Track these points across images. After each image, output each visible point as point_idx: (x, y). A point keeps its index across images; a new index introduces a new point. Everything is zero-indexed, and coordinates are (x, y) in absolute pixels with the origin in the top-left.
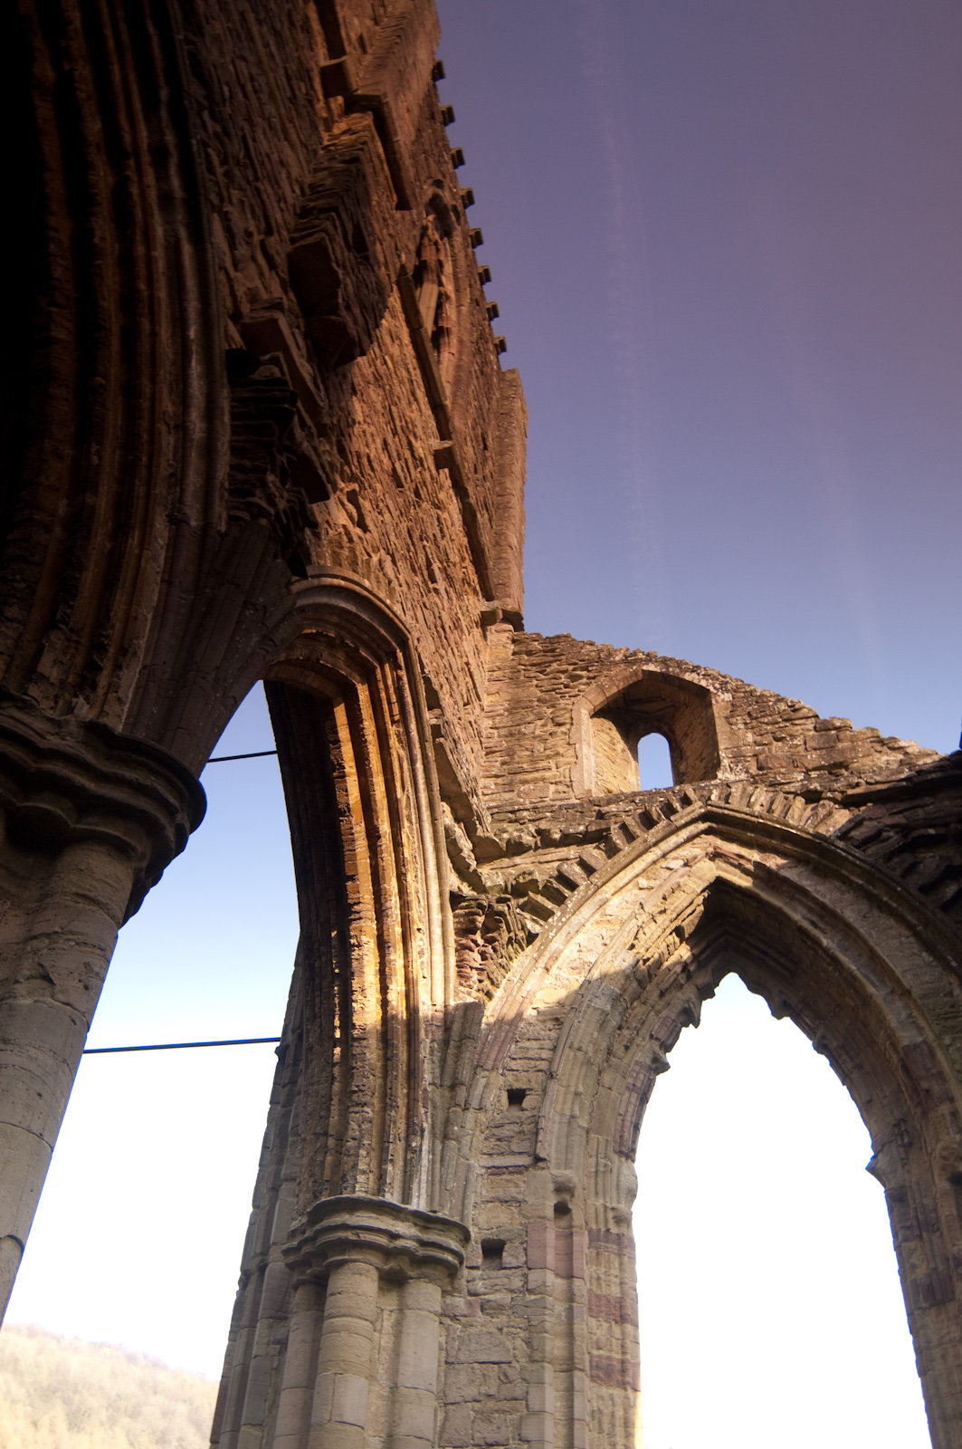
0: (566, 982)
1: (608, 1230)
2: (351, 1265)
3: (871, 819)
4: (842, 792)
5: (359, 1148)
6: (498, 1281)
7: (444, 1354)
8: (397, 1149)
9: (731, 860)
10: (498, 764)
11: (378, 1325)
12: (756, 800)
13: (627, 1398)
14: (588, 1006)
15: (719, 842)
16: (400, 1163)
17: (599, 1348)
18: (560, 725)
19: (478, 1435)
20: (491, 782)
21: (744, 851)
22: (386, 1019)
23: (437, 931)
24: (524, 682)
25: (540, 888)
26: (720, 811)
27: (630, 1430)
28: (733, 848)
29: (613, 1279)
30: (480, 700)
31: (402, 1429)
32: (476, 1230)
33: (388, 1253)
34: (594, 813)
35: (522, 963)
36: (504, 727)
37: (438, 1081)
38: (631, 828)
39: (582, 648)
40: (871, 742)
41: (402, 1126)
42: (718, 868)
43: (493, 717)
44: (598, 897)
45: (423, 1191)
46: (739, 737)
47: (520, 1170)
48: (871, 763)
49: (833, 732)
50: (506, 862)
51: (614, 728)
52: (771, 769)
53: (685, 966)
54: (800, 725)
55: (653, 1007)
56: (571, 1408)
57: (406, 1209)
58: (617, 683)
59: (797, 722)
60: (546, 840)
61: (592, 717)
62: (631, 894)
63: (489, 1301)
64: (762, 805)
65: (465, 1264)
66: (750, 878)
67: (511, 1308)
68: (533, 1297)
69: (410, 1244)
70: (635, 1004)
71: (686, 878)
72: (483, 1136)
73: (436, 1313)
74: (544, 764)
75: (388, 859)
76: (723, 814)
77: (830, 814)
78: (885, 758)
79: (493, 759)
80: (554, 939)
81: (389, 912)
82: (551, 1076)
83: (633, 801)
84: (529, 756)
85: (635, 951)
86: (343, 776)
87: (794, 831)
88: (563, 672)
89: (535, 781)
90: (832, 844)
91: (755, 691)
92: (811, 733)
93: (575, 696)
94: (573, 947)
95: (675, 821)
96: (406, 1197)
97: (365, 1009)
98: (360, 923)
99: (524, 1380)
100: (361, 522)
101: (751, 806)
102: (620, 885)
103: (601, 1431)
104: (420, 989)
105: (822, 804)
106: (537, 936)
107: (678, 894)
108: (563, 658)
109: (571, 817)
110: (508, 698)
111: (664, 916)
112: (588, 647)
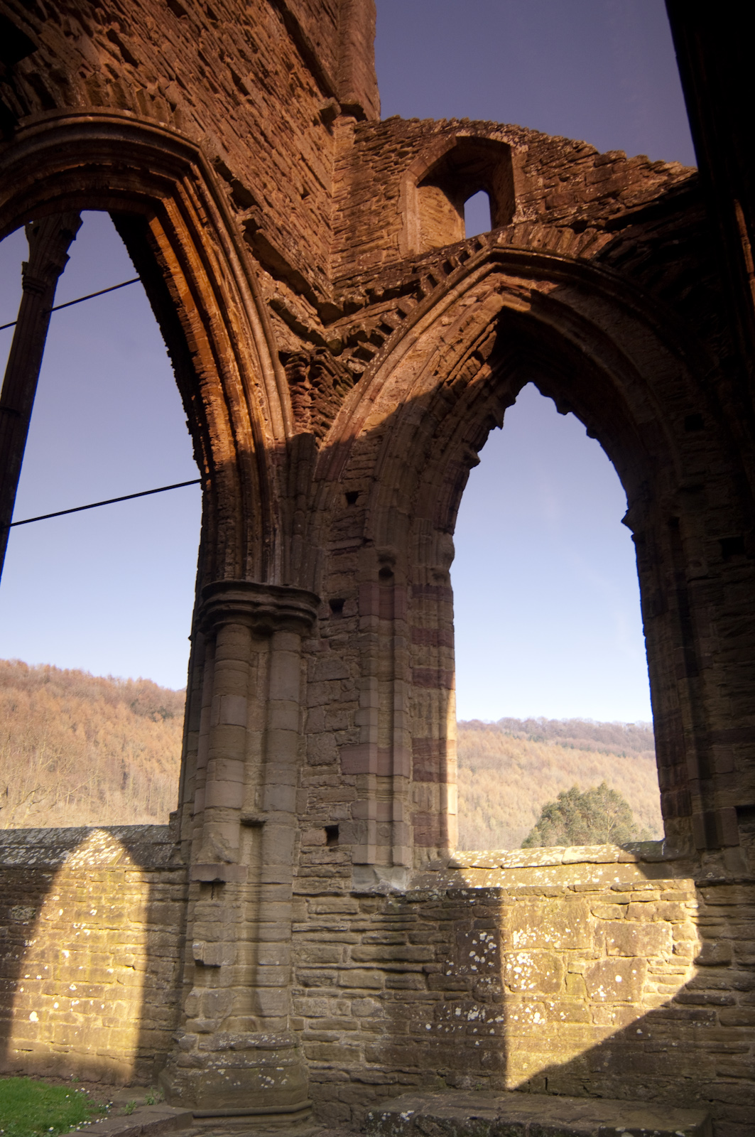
0: (386, 407)
1: (428, 585)
2: (228, 626)
3: (629, 239)
4: (606, 219)
5: (225, 548)
6: (340, 627)
7: (306, 677)
8: (257, 546)
9: (514, 291)
10: (343, 240)
11: (255, 663)
12: (534, 237)
13: (441, 694)
14: (403, 424)
15: (504, 278)
16: (258, 555)
17: (420, 664)
18: (390, 198)
19: (328, 725)
20: (338, 257)
21: (524, 282)
22: (240, 454)
23: (272, 383)
24: (362, 166)
25: (369, 337)
26: (503, 251)
27: (443, 714)
28: (516, 281)
29: (433, 617)
30: (325, 189)
31: (274, 725)
32: (326, 594)
33: (255, 616)
34: (411, 269)
35: (352, 397)
36: (348, 208)
37: (285, 494)
38: (435, 277)
39: (408, 127)
40: (641, 169)
41: (258, 530)
42: (505, 299)
43: (338, 202)
44: (409, 337)
45: (278, 572)
46: (532, 183)
47: (353, 549)
48: (639, 188)
49: (609, 165)
50: (345, 319)
51: (441, 193)
52: (556, 207)
53: (486, 382)
54: (582, 163)
55: (463, 417)
56: (392, 703)
57: (262, 586)
58: (435, 153)
59: (580, 162)
60: (374, 299)
61: (417, 186)
62: (435, 332)
63: (334, 640)
64: (539, 241)
65: (317, 618)
66: (528, 304)
67: (349, 643)
68: (363, 635)
69: (268, 608)
70: (448, 417)
71: (479, 311)
72: (329, 529)
73: (295, 652)
74: (378, 234)
75: (221, 334)
76: (505, 253)
77: (595, 239)
78: (652, 181)
79: (339, 237)
80: (377, 376)
81: (230, 375)
82: (375, 479)
83: (440, 254)
84: (366, 230)
85: (438, 376)
86: (170, 276)
87: (561, 259)
88: (393, 151)
89: (371, 250)
90: (591, 265)
91: (547, 139)
92: (591, 169)
93: (403, 170)
94: (391, 380)
95: (468, 265)
96: (264, 578)
97: (222, 450)
98: (209, 387)
99: (357, 688)
100: (128, 57)
101: (529, 242)
102: (426, 325)
103: (420, 716)
104: (263, 428)
105: (588, 232)
106: (361, 374)
107: (472, 325)
108: (393, 138)
109: (392, 276)
110: (350, 182)
111: (461, 345)
112: (413, 124)
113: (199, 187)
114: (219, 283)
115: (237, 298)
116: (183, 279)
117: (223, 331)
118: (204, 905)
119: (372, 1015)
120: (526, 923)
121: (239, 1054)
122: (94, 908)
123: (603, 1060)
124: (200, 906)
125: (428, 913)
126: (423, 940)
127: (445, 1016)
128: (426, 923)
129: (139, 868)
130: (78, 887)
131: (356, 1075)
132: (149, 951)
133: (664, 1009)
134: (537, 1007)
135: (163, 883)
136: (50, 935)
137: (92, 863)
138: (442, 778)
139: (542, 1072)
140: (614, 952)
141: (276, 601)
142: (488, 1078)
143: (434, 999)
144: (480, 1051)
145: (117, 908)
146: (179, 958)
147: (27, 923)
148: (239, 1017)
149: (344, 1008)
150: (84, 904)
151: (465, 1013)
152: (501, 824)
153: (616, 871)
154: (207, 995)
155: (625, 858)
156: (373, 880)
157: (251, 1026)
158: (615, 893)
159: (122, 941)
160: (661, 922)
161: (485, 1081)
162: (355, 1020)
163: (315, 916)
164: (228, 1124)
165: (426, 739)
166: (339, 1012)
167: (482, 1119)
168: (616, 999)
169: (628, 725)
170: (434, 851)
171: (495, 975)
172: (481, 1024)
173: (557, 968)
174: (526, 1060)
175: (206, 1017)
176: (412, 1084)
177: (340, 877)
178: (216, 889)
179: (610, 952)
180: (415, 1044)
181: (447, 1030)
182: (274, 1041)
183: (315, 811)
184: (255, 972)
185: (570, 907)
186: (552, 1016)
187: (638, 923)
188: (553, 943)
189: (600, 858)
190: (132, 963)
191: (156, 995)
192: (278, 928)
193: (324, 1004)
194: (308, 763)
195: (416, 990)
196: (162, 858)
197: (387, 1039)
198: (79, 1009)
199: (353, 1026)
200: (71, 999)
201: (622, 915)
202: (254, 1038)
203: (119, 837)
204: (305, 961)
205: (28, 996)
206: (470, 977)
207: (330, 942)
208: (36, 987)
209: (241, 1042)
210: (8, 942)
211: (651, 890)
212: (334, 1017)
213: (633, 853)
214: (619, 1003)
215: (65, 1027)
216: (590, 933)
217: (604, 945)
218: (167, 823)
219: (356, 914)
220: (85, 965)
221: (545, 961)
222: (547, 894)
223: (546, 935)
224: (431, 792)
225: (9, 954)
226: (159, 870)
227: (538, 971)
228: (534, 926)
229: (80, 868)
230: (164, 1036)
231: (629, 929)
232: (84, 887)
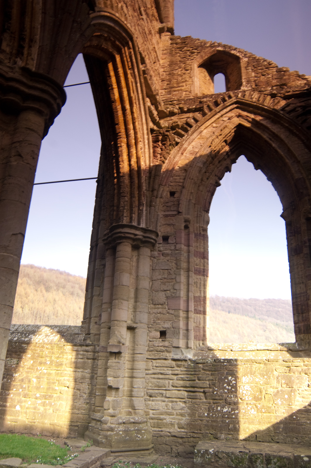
0: (188, 158)
1: (200, 233)
2: (123, 243)
3: (293, 104)
4: (284, 94)
5: (124, 209)
6: (167, 247)
7: (151, 267)
8: (136, 210)
9: (244, 118)
10: (166, 85)
11: (132, 260)
12: (254, 97)
13: (205, 279)
14: (196, 166)
15: (240, 111)
16: (137, 214)
17: (197, 266)
18: (187, 70)
19: (162, 288)
20: (163, 91)
21: (249, 115)
22: (131, 170)
23: (146, 141)
24: (174, 55)
25: (180, 127)
27: (205, 287)
28: (245, 113)
29: (202, 247)
30: (159, 62)
31: (140, 287)
32: (160, 233)
33: (134, 240)
34: (199, 101)
35: (174, 152)
36: (168, 71)
37: (148, 189)
38: (211, 107)
39: (195, 41)
40: (296, 76)
41: (137, 203)
42: (240, 120)
43: (164, 68)
44: (199, 130)
45: (144, 222)
46: (249, 74)
47: (173, 216)
48: (295, 84)
49: (283, 73)
50: (169, 118)
51: (206, 71)
52: (260, 86)
53: (227, 153)
55: (216, 166)
56: (188, 281)
57: (139, 227)
58: (207, 54)
59: (270, 69)
60: (182, 111)
61: (199, 67)
62: (210, 129)
63: (164, 253)
64: (256, 98)
65: (157, 243)
66: (250, 124)
67: (171, 255)
68: (178, 252)
69: (141, 237)
70: (211, 165)
71: (229, 123)
72: (162, 206)
73: (149, 256)
74: (181, 84)
75: (129, 117)
76: (242, 101)
77: (279, 102)
78: (300, 82)
79: (164, 83)
80: (185, 144)
81: (130, 135)
82: (183, 187)
83: (212, 97)
84: (176, 82)
85: (211, 148)
86: (113, 89)
87: (266, 108)
88: (189, 51)
90: (279, 112)
91: (256, 57)
92: (275, 73)
93: (193, 60)
94: (191, 146)
95: (226, 104)
96: (139, 223)
97: (124, 167)
98: (121, 139)
99: (175, 274)
101: (252, 98)
102: (207, 126)
103: (197, 287)
104: (141, 160)
105: (276, 98)
106: (179, 143)
107: (226, 129)
108: (188, 45)
109: (190, 103)
110: (169, 60)
111: (221, 136)
112: (197, 41)
115: (137, 103)
116: (118, 91)
118: (112, 361)
119: (181, 409)
120: (248, 373)
121: (127, 425)
122: (49, 361)
123: (280, 428)
124: (110, 362)
125: (206, 368)
126: (204, 379)
127: (213, 410)
128: (205, 372)
129: (71, 344)
130: (40, 351)
131: (174, 434)
132: (76, 380)
133: (304, 408)
134: (253, 407)
135: (83, 351)
136: (26, 372)
137: (46, 341)
138: (204, 313)
139: (254, 433)
140: (284, 386)
141: (143, 234)
142: (232, 435)
143: (208, 403)
144: (228, 424)
145: (60, 362)
146: (91, 383)
147: (15, 366)
148: (124, 410)
149: (168, 406)
150: (43, 359)
151: (222, 409)
153: (279, 354)
154: (114, 401)
155: (283, 349)
156: (181, 354)
157: (129, 413)
158: (285, 363)
159: (62, 375)
160: (303, 374)
161: (230, 436)
162: (173, 411)
163: (155, 368)
164: (125, 455)
165: (199, 297)
166: (166, 408)
168: (285, 404)
170: (201, 342)
171: (235, 394)
172: (229, 414)
173: (261, 392)
174: (248, 428)
175: (113, 410)
176: (199, 438)
177: (167, 352)
178: (117, 355)
179: (283, 386)
180: (200, 421)
181: (214, 416)
182: (140, 420)
183: (155, 324)
184: (131, 391)
185: (267, 367)
186: (259, 410)
187: (294, 375)
188: (259, 382)
189: (272, 348)
190: (67, 385)
191: (80, 399)
192: (142, 372)
193: (159, 404)
194: (152, 304)
195: (200, 399)
196: (80, 340)
197: (187, 419)
198: (41, 405)
199: (172, 414)
200: (37, 400)
201: (288, 372)
202: (132, 418)
203: (56, 330)
204: (151, 386)
205: (15, 398)
206: (224, 395)
207: (162, 379)
208: (19, 394)
209: (128, 420)
210: (5, 374)
211: (299, 362)
212: (164, 410)
213: (285, 347)
214: (286, 406)
215: (34, 412)
216: (275, 378)
217: (280, 383)
218: (80, 324)
219: (174, 367)
220: (44, 385)
221: (256, 389)
222: (257, 362)
223: (256, 379)
224: (200, 319)
225: (6, 380)
226: (81, 345)
227: (253, 393)
228: (252, 375)
229: (41, 343)
230: (84, 417)
231: (290, 377)
232: (43, 351)
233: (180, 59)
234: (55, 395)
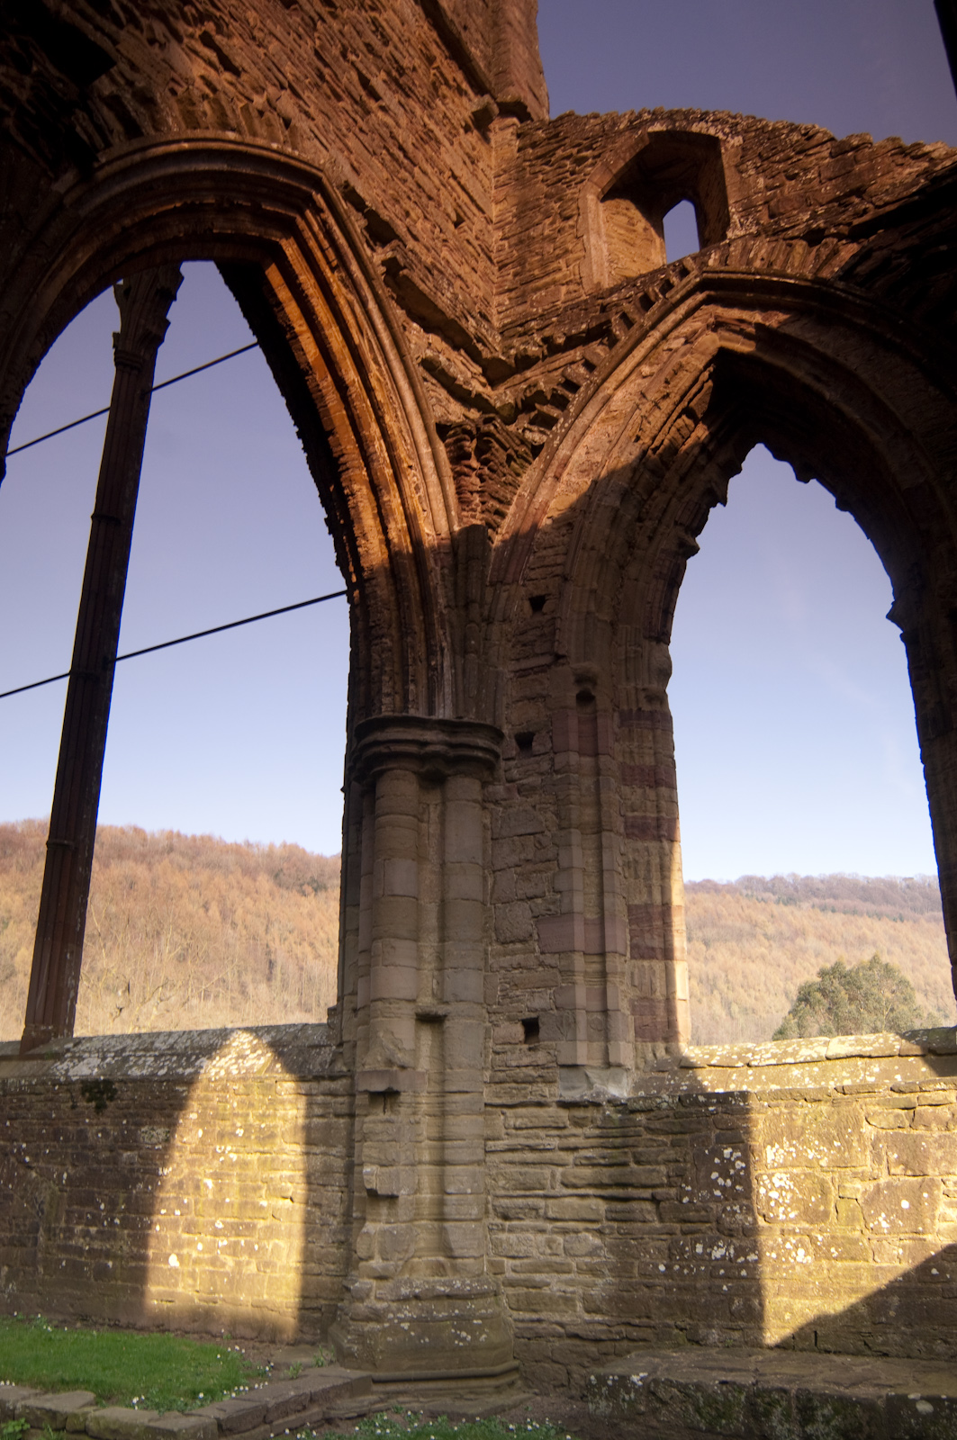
0: (576, 486)
1: (640, 709)
2: (389, 773)
3: (881, 248)
4: (849, 224)
5: (381, 675)
6: (530, 767)
7: (489, 832)
8: (420, 671)
9: (733, 327)
10: (510, 277)
11: (425, 817)
12: (756, 255)
13: (662, 848)
14: (598, 506)
15: (720, 310)
16: (422, 681)
17: (633, 811)
18: (567, 218)
19: (521, 892)
20: (505, 299)
21: (745, 315)
22: (394, 556)
23: (429, 464)
24: (530, 180)
25: (549, 397)
26: (716, 276)
27: (666, 873)
28: (735, 313)
29: (646, 751)
30: (483, 212)
31: (452, 895)
32: (510, 726)
33: (422, 759)
34: (599, 308)
35: (531, 476)
36: (514, 235)
37: (452, 603)
38: (630, 315)
39: (585, 124)
40: (892, 155)
41: (421, 650)
42: (722, 338)
43: (501, 228)
44: (601, 395)
46: (750, 185)
47: (543, 669)
48: (891, 181)
49: (850, 154)
50: (518, 377)
51: (632, 207)
52: (782, 214)
53: (703, 446)
54: (815, 154)
55: (674, 494)
56: (601, 861)
57: (430, 720)
58: (622, 155)
59: (811, 152)
60: (552, 348)
61: (603, 200)
62: (633, 386)
63: (523, 785)
64: (762, 259)
65: (501, 758)
66: (753, 343)
67: (542, 787)
68: (559, 776)
69: (438, 748)
70: (655, 494)
71: (689, 356)
72: (510, 644)
73: (475, 801)
74: (555, 265)
75: (363, 405)
76: (719, 279)
77: (835, 252)
78: (908, 171)
79: (505, 273)
80: (561, 447)
81: (377, 456)
82: (565, 579)
83: (634, 286)
84: (539, 261)
85: (640, 442)
86: (295, 336)
87: (792, 281)
88: (568, 158)
90: (832, 286)
91: (767, 125)
92: (827, 161)
93: (582, 181)
94: (581, 450)
95: (671, 297)
96: (431, 710)
97: (371, 552)
98: (350, 473)
99: (554, 844)
100: (227, 64)
101: (749, 262)
102: (622, 377)
103: (637, 877)
104: (421, 522)
105: (826, 243)
106: (542, 446)
107: (681, 374)
108: (567, 141)
109: (574, 317)
110: (515, 201)
111: (668, 400)
112: (592, 121)
113: (324, 223)
114: (357, 342)
115: (380, 359)
116: (312, 339)
117: (365, 402)
118: (375, 1120)
119: (590, 1254)
120: (782, 1135)
121: (426, 1304)
122: (241, 1127)
123: (889, 1308)
124: (370, 1122)
125: (657, 1125)
126: (650, 1159)
127: (683, 1254)
128: (654, 1137)
129: (293, 1077)
130: (219, 1101)
131: (573, 1329)
132: (309, 1179)
134: (800, 1241)
135: (324, 1094)
136: (188, 1161)
137: (235, 1072)
138: (667, 954)
139: (809, 1324)
140: (899, 1170)
141: (447, 739)
142: (741, 1332)
143: (667, 1234)
144: (729, 1298)
145: (269, 1127)
146: (347, 1186)
147: (160, 1147)
148: (424, 1259)
149: (554, 1246)
150: (228, 1123)
151: (708, 1250)
152: (745, 1011)
153: (896, 1067)
154: (383, 1233)
155: (908, 1050)
156: (584, 1085)
157: (439, 1269)
158: (896, 1095)
159: (276, 1167)
161: (736, 1335)
162: (569, 1260)
163: (514, 1131)
164: (416, 1390)
165: (646, 906)
166: (549, 1251)
167: (734, 1383)
168: (902, 1230)
169: (905, 879)
170: (661, 1047)
171: (745, 1202)
173: (824, 1192)
174: (789, 1308)
175: (383, 1259)
176: (645, 1340)
177: (544, 1082)
178: (389, 1101)
179: (892, 1171)
180: (645, 1290)
181: (686, 1271)
182: (468, 1288)
183: (508, 1000)
185: (839, 1113)
186: (820, 1252)
187: (928, 1133)
188: (818, 1160)
189: (875, 1050)
190: (290, 1194)
191: (321, 1232)
192: (468, 1147)
193: (529, 1241)
194: (497, 940)
195: (644, 1222)
196: (321, 1064)
197: (610, 1284)
198: (228, 1251)
199: (565, 1268)
200: (217, 1239)
201: (907, 1123)
202: (444, 1284)
203: (266, 1039)
204: (504, 1188)
205: (166, 1236)
206: (713, 1206)
207: (534, 1163)
208: (175, 1224)
209: (427, 1289)
210: (139, 1170)
211: (944, 1090)
212: (542, 1257)
213: (917, 1043)
214: (907, 1235)
215: (212, 1272)
216: (865, 1146)
217: (885, 1162)
218: (325, 1021)
219: (565, 1128)
220: (232, 1198)
221: (808, 1183)
222: (808, 1098)
223: (809, 1151)
224: (654, 972)
225: (141, 1186)
226: (318, 1078)
227: (800, 1196)
228: (793, 1139)
229: (221, 1079)
230: (333, 1283)
231: (916, 1141)
232: (227, 1102)
233: (546, 189)
234: (261, 1224)
